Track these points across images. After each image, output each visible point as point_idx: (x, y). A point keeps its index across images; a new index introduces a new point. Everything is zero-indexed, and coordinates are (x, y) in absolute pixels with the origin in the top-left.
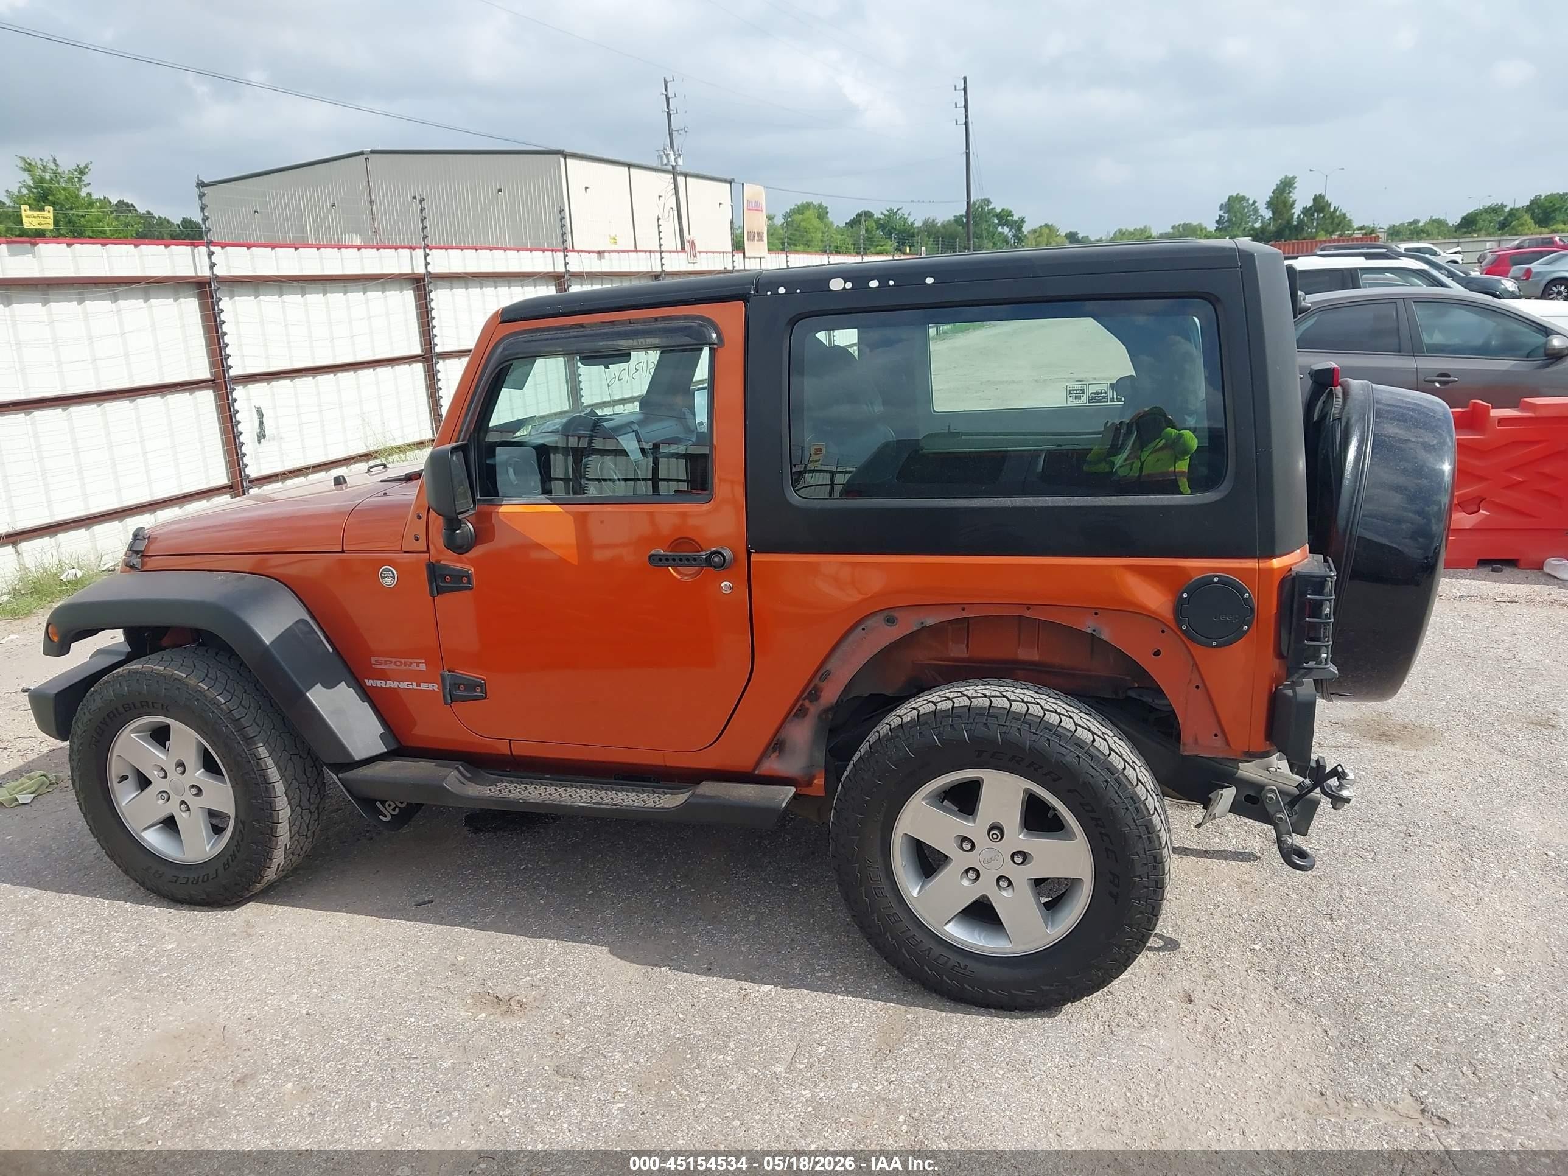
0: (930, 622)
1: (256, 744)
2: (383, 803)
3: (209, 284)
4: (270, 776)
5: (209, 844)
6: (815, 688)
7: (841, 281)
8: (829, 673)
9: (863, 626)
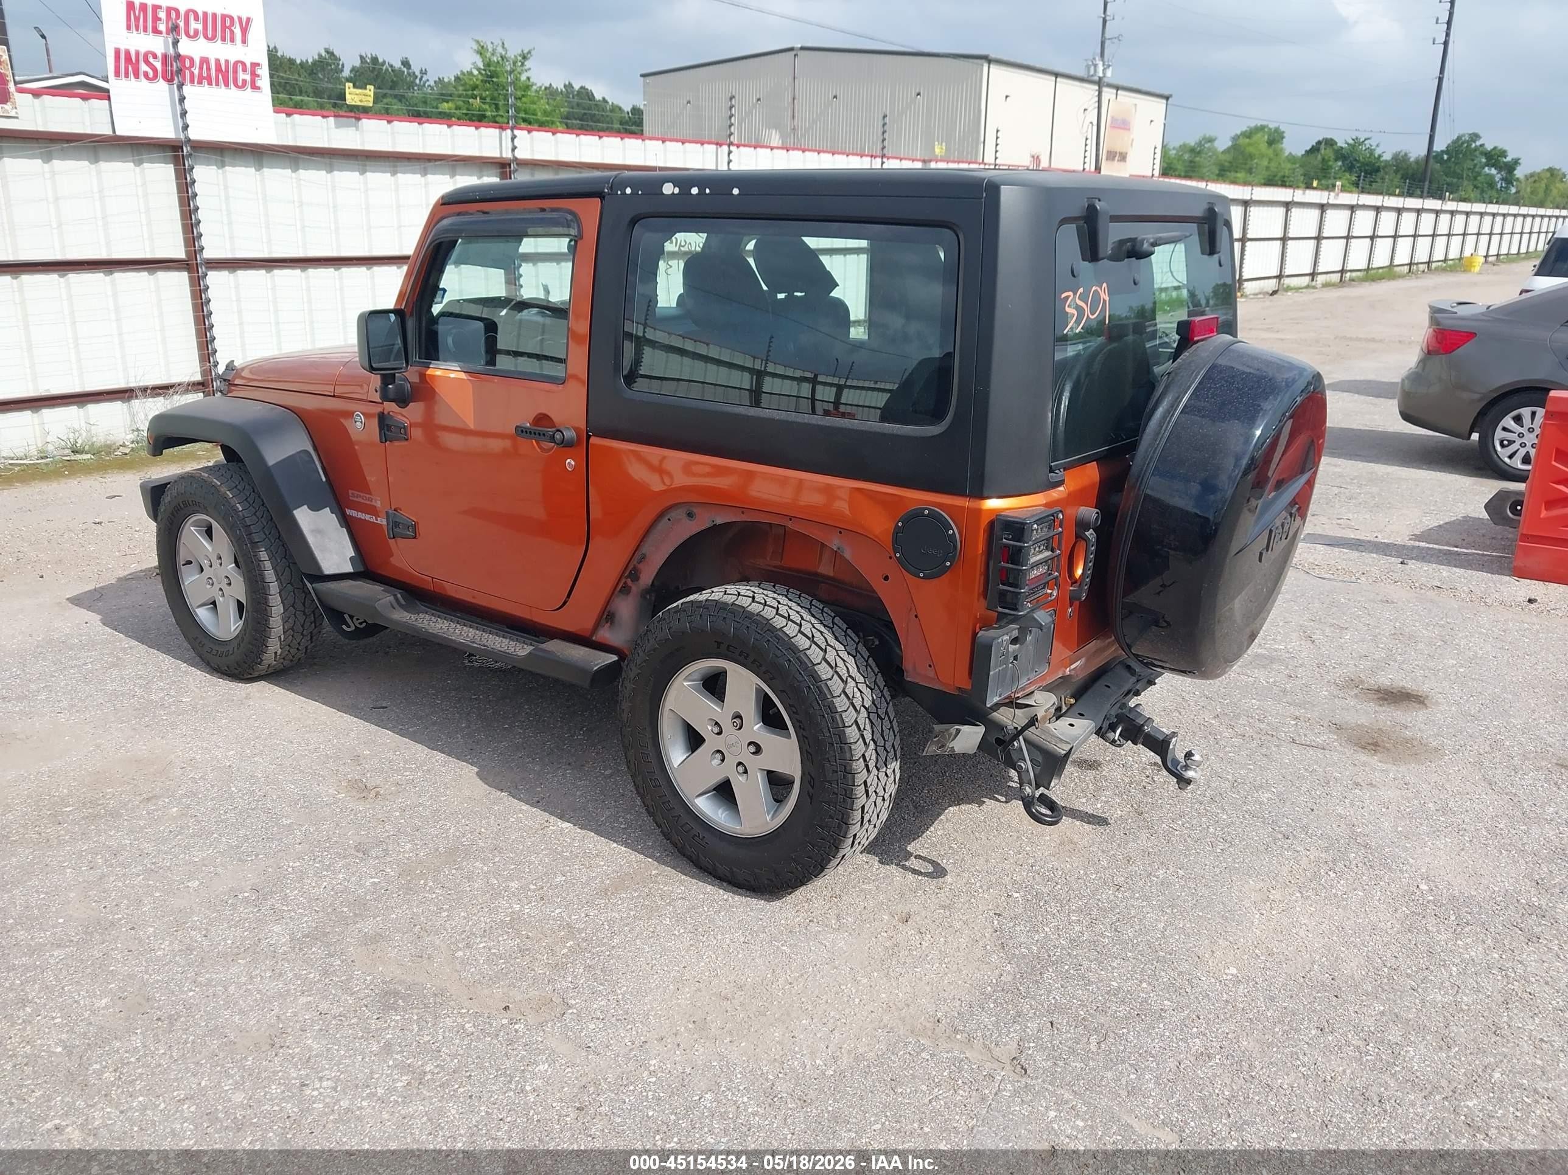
0: (719, 521)
1: (258, 548)
2: (351, 617)
3: (510, 165)
4: (267, 576)
5: (235, 625)
6: (635, 568)
7: (671, 185)
8: (644, 557)
9: (668, 517)
